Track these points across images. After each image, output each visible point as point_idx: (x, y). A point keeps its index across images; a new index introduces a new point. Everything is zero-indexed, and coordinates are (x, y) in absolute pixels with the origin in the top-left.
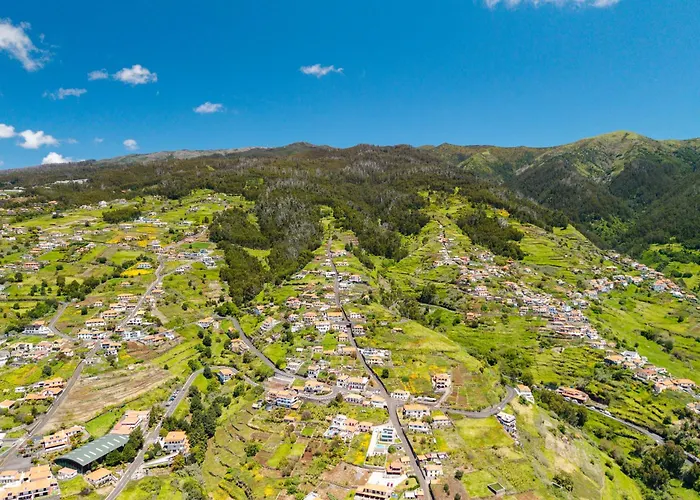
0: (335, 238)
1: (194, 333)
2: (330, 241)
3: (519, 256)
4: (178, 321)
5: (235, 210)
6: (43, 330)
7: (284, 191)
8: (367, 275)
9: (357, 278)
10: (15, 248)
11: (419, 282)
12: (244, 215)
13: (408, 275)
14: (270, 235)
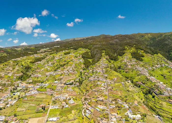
0: (104, 57)
1: (80, 72)
2: (103, 58)
3: (142, 60)
4: (77, 70)
5: (87, 52)
6: (59, 71)
7: (96, 48)
8: (109, 64)
9: (106, 64)
10: (52, 59)
11: (119, 65)
12: (88, 53)
13: (117, 64)
14: (93, 57)
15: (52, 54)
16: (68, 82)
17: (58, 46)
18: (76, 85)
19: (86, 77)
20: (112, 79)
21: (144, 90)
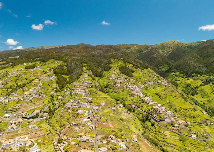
0: (86, 72)
1: (50, 96)
2: (85, 73)
3: (132, 76)
4: (46, 93)
5: (60, 65)
6: (15, 95)
7: (74, 60)
8: (93, 82)
9: (89, 82)
10: (3, 76)
11: (106, 83)
12: (63, 67)
13: (103, 82)
14: (70, 72)
15: (5, 68)
16: (30, 113)
17: (17, 57)
18: (43, 118)
19: (61, 102)
20: (99, 103)
21: (140, 116)
